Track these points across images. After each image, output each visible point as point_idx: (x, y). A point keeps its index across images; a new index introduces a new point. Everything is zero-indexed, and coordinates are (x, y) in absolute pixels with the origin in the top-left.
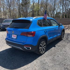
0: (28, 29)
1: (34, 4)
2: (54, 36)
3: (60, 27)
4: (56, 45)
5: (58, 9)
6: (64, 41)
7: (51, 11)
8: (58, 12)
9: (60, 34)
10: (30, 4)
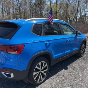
0: (10, 39)
1: (50, 5)
2: (66, 52)
3: (78, 36)
4: (69, 67)
5: (83, 11)
6: (84, 58)
7: (73, 13)
8: (83, 15)
9: (78, 48)
10: (46, 4)
